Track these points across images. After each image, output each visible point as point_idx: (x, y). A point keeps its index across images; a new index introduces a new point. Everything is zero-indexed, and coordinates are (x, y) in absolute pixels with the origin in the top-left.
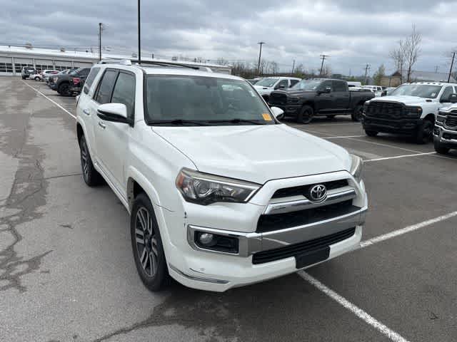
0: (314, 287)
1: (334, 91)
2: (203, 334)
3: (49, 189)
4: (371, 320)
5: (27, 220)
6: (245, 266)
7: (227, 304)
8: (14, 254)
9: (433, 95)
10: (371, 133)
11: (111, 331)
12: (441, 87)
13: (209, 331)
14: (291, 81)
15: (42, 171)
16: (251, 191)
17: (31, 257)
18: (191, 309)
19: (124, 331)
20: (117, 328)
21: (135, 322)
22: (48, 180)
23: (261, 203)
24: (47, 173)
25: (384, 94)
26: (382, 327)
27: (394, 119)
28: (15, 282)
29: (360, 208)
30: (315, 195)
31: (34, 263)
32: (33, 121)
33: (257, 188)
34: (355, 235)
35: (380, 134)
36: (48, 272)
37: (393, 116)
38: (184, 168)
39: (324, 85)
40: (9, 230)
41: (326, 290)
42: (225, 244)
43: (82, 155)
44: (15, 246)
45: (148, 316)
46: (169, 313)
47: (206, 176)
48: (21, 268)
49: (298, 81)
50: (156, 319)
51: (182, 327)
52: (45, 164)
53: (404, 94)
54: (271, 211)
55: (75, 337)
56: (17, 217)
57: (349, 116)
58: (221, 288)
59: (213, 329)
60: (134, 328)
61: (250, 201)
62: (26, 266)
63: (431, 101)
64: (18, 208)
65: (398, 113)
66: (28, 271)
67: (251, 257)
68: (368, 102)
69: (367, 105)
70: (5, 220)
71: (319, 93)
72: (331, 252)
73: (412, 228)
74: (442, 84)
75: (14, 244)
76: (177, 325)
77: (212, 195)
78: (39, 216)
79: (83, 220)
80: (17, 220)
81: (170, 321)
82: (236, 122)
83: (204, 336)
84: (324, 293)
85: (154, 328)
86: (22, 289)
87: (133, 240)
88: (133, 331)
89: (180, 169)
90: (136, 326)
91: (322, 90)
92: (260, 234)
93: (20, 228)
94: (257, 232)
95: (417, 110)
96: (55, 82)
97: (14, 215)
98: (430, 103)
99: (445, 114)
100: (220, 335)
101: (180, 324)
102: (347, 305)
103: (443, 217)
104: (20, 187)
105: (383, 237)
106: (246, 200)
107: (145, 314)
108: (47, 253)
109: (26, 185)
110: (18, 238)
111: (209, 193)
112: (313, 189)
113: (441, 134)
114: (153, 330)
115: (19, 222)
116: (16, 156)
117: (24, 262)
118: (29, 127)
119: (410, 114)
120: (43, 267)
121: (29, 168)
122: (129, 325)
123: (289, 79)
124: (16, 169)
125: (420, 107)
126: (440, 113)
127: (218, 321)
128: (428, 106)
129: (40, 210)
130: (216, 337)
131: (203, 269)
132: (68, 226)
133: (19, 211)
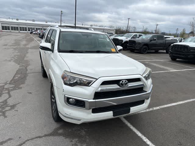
0: (126, 126)
1: (158, 39)
2: (72, 141)
3: (28, 78)
5: (16, 89)
6: (89, 113)
7: (85, 130)
8: (7, 102)
10: (174, 59)
11: (34, 137)
13: (75, 140)
14: (139, 35)
15: (27, 70)
16: (93, 81)
17: (12, 104)
18: (70, 130)
19: (40, 137)
21: (45, 134)
22: (28, 74)
23: (96, 87)
24: (29, 71)
25: (181, 41)
27: (183, 52)
28: (4, 114)
29: (146, 92)
30: (122, 84)
31: (13, 107)
32: (30, 50)
33: (95, 80)
34: (144, 104)
35: (177, 59)
36: (17, 111)
39: (153, 37)
40: (7, 93)
41: (132, 127)
42: (79, 104)
47: (74, 74)
48: (7, 108)
49: (141, 35)
50: (54, 134)
52: (29, 68)
53: (190, 41)
54: (100, 91)
55: (20, 138)
56: (12, 88)
57: (165, 51)
58: (79, 123)
59: (77, 140)
61: (91, 86)
62: (9, 108)
66: (10, 110)
67: (91, 110)
69: (172, 46)
70: (7, 89)
71: (151, 41)
72: (131, 110)
73: (181, 102)
75: (8, 98)
76: (62, 137)
77: (76, 82)
78: (20, 88)
79: (37, 91)
80: (11, 90)
81: (60, 135)
82: (98, 52)
83: (72, 142)
85: (52, 137)
86: (5, 117)
87: (51, 100)
88: (43, 137)
90: (46, 136)
91: (152, 39)
92: (95, 100)
93: (12, 93)
94: (94, 99)
96: (41, 35)
97: (11, 87)
100: (79, 142)
101: (64, 136)
104: (17, 76)
105: (166, 106)
106: (89, 85)
107: (50, 131)
108: (19, 103)
109: (19, 76)
110: (10, 96)
111: (75, 81)
112: (121, 82)
114: (52, 138)
115: (12, 90)
116: (19, 64)
117: (9, 106)
118: (27, 53)
119: (192, 50)
120: (16, 109)
121: (22, 69)
122: (42, 135)
123: (138, 34)
124: (17, 69)
127: (79, 137)
129: (21, 86)
130: (77, 143)
132: (30, 93)
133: (13, 86)
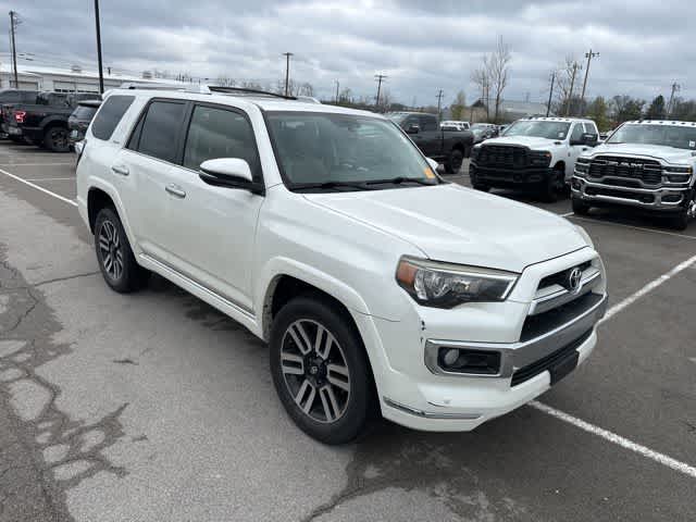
2: (435, 495)
3: (51, 302)
4: (626, 443)
5: (48, 358)
6: (503, 391)
8: (64, 417)
9: (561, 135)
12: (570, 124)
13: (441, 489)
15: (16, 272)
16: (508, 283)
17: (98, 418)
18: (398, 462)
19: (325, 509)
20: (312, 507)
21: (332, 494)
22: (41, 288)
23: (523, 300)
24: (30, 277)
25: (496, 135)
26: (643, 450)
27: (514, 169)
28: (102, 464)
29: (602, 296)
30: (573, 282)
31: (111, 426)
33: (514, 278)
35: (493, 190)
36: (143, 438)
37: (515, 166)
38: (404, 256)
40: (26, 377)
42: (477, 362)
43: (97, 241)
44: (56, 402)
45: (345, 482)
46: (371, 472)
47: (445, 266)
48: (92, 438)
50: (356, 487)
51: (400, 491)
52: (15, 261)
54: (536, 309)
56: (27, 355)
59: (444, 486)
60: (336, 504)
61: (510, 298)
62: (99, 434)
63: (559, 143)
64: (18, 339)
65: (521, 160)
66: (109, 441)
67: (511, 377)
68: (479, 145)
70: (8, 362)
72: (580, 357)
74: (570, 120)
75: (53, 400)
76: (392, 489)
78: (64, 349)
79: (148, 350)
80: (29, 361)
81: (381, 484)
83: (437, 498)
84: (551, 416)
86: (121, 472)
87: (275, 371)
88: (337, 507)
89: (398, 257)
90: (338, 500)
92: (523, 345)
94: (521, 341)
95: (545, 156)
97: (20, 352)
98: (559, 147)
99: (587, 161)
100: (457, 493)
101: (396, 486)
102: (589, 427)
103: (630, 300)
106: (503, 297)
108: (121, 409)
109: (3, 298)
110: (55, 391)
112: (572, 275)
113: (583, 188)
115: (35, 363)
117: (92, 428)
119: (536, 161)
120: (131, 432)
122: (327, 500)
125: (548, 153)
126: (579, 160)
128: (557, 150)
129: (58, 339)
130: (456, 497)
131: (447, 402)
132: (127, 361)
133: (22, 344)
